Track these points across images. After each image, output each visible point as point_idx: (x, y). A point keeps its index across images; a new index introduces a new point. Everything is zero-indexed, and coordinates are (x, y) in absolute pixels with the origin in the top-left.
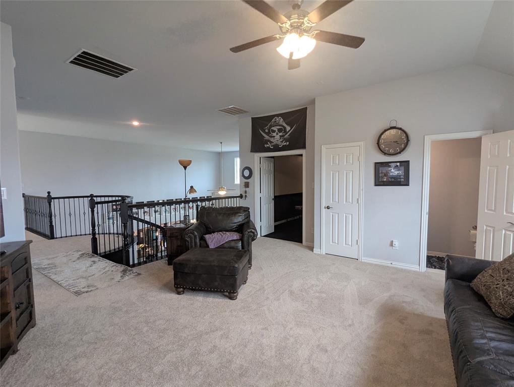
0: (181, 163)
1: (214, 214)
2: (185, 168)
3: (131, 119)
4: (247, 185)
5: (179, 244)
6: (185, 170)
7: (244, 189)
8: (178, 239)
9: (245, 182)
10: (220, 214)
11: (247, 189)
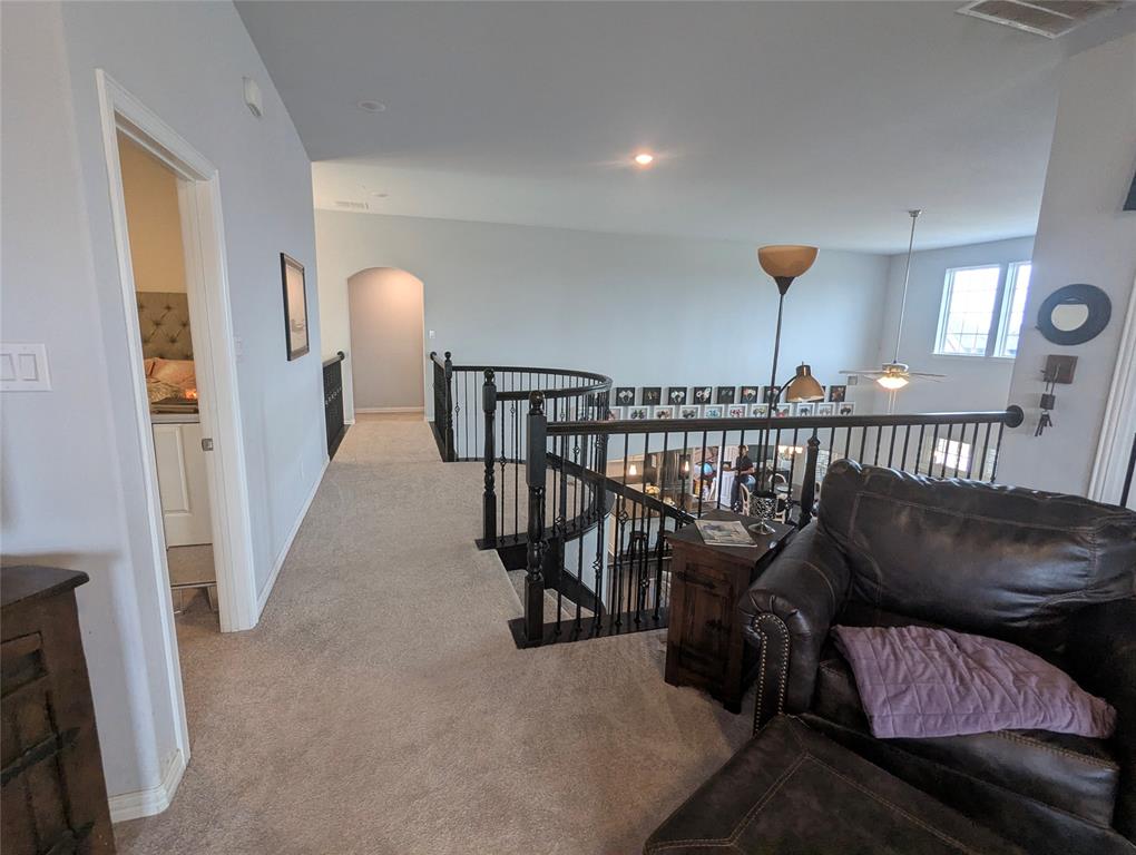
0: (768, 261)
1: (904, 518)
2: (784, 283)
3: (631, 147)
4: (1060, 371)
5: (717, 618)
6: (783, 292)
7: (1041, 389)
8: (715, 595)
9: (1052, 358)
10: (940, 521)
11: (1059, 391)
